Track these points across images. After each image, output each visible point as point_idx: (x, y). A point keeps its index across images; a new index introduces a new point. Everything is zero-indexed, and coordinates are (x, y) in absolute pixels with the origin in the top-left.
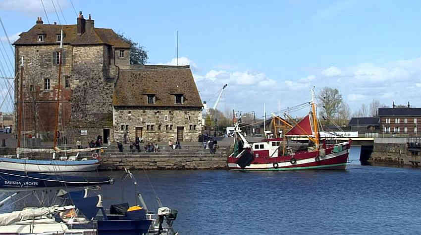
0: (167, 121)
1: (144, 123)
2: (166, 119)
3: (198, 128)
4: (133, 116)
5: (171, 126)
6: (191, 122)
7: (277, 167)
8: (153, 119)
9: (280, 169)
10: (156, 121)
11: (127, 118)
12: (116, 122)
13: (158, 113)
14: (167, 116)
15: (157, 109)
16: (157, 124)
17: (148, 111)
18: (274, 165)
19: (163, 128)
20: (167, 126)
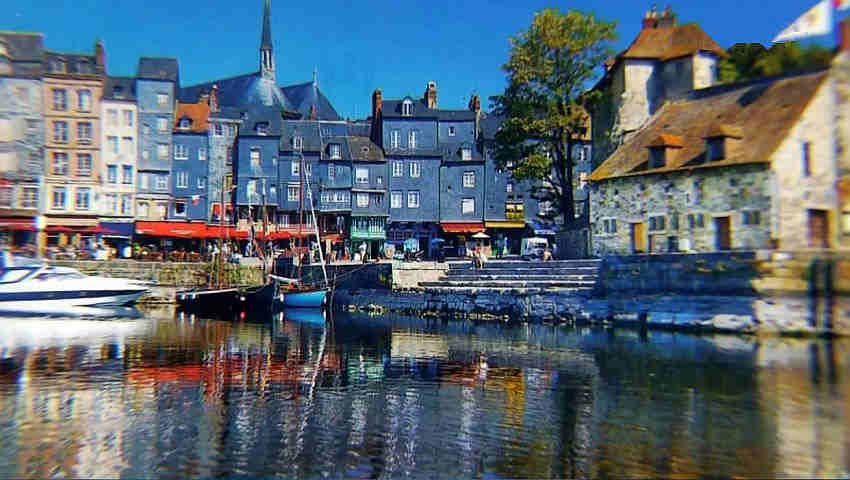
0: (690, 204)
1: (643, 212)
2: (688, 202)
3: (764, 219)
4: (623, 199)
5: (701, 216)
6: (745, 205)
8: (661, 203)
10: (668, 207)
11: (613, 205)
12: (594, 215)
13: (671, 190)
14: (689, 192)
15: (668, 179)
16: (669, 214)
17: (650, 186)
19: (684, 223)
20: (691, 217)
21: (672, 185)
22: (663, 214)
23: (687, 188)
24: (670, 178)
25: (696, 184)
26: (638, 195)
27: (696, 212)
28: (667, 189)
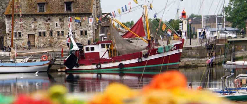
0: (58, 27)
1: (35, 30)
2: (57, 26)
3: (89, 34)
4: (25, 23)
5: (63, 32)
6: (81, 28)
7: (100, 68)
8: (44, 26)
9: (102, 70)
10: (48, 28)
11: (19, 26)
12: (8, 30)
13: (49, 21)
14: (57, 22)
15: (47, 17)
16: (48, 31)
17: (38, 19)
18: (97, 66)
19: (54, 34)
20: (58, 32)
21: (49, 19)
22: (45, 31)
23: (56, 21)
24: (48, 17)
25: (60, 19)
26: (33, 23)
27: (60, 31)
28: (46, 21)
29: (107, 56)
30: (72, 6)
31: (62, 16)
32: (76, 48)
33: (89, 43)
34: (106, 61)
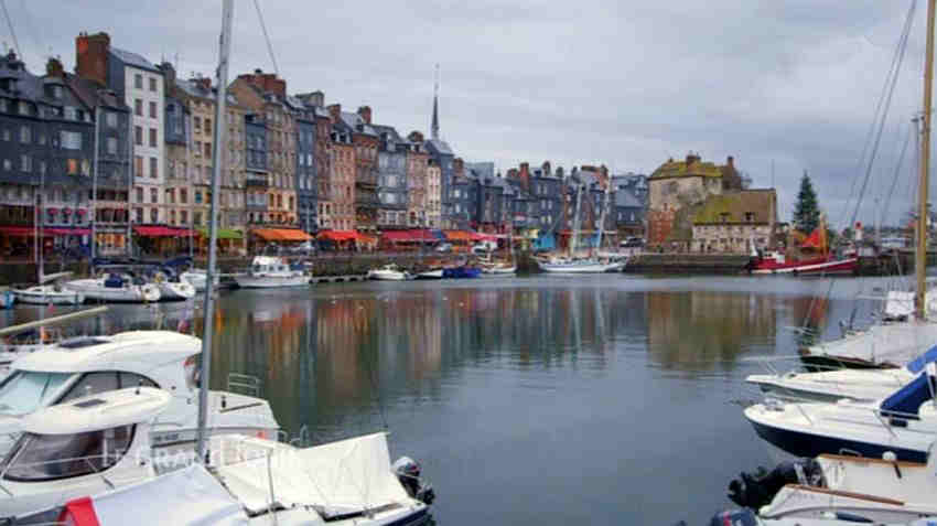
1: (717, 236)
2: (737, 234)
3: (766, 242)
4: (709, 231)
8: (725, 234)
10: (728, 235)
11: (704, 233)
14: (737, 231)
16: (729, 238)
17: (721, 227)
19: (734, 241)
21: (730, 228)
22: (726, 237)
23: (736, 229)
24: (730, 225)
25: (740, 228)
26: (715, 230)
28: (728, 229)
29: (783, 261)
30: (752, 217)
31: (741, 224)
32: (755, 254)
33: (766, 250)
34: (781, 266)
